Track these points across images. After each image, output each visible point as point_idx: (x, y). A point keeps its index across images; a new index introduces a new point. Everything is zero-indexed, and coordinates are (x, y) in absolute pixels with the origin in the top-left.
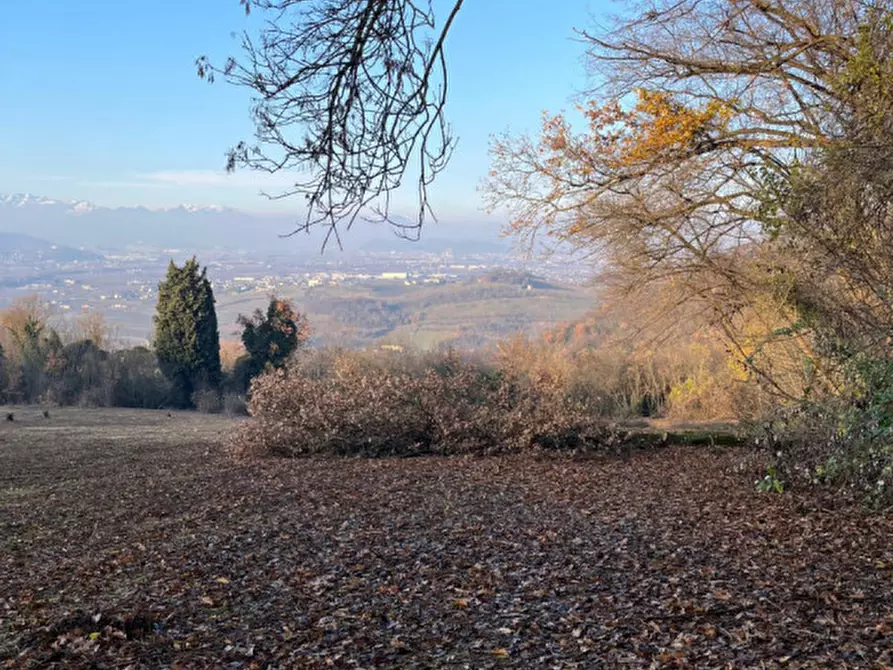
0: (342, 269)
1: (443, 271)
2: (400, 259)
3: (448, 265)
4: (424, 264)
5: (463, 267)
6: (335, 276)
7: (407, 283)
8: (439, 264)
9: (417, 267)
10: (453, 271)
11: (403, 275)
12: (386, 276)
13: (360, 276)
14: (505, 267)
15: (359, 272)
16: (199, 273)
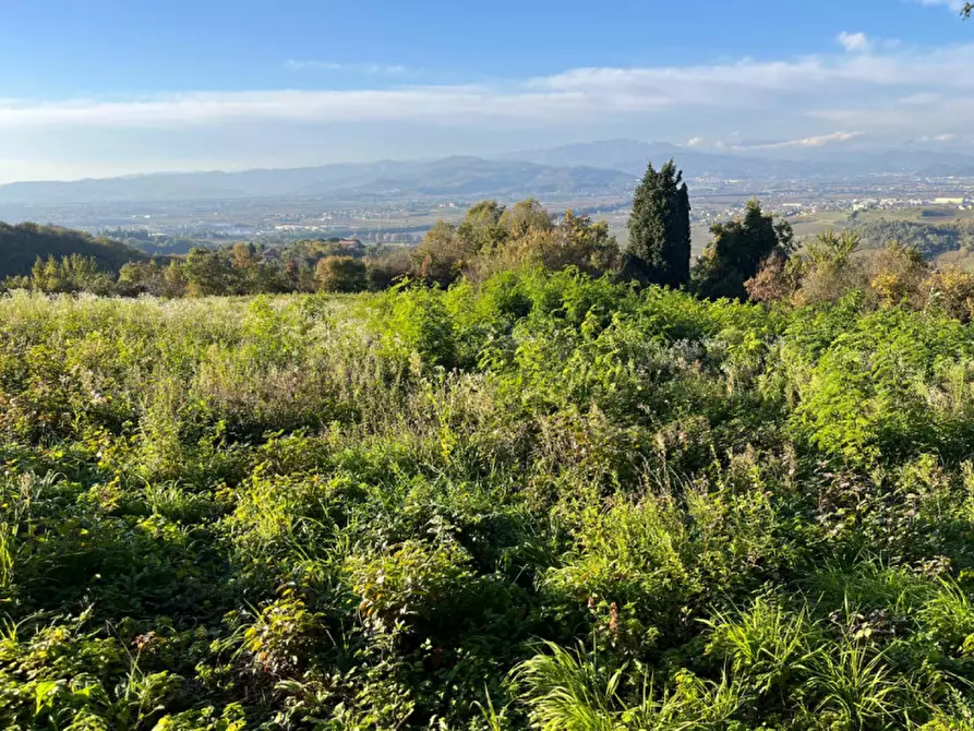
0: (890, 195)
2: (958, 185)
6: (883, 201)
7: (961, 208)
11: (960, 200)
12: (939, 200)
13: (911, 201)
15: (911, 197)
16: (674, 178)
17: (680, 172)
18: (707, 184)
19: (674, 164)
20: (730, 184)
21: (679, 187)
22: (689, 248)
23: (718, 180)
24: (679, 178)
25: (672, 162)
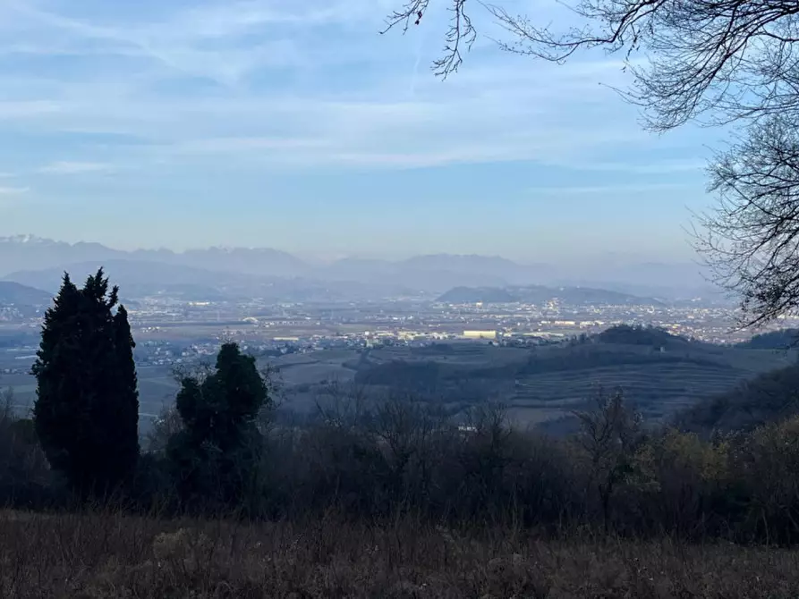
0: (411, 326)
1: (545, 328)
2: (487, 313)
3: (553, 320)
4: (520, 320)
5: (572, 323)
7: (496, 344)
8: (540, 320)
9: (512, 324)
10: (558, 328)
11: (492, 333)
12: (469, 334)
13: (435, 335)
14: (630, 323)
15: (435, 330)
16: (107, 298)
17: (116, 290)
18: (164, 307)
19: (104, 277)
20: (195, 309)
21: (115, 310)
22: (135, 404)
23: (181, 303)
24: (114, 299)
25: (100, 273)
